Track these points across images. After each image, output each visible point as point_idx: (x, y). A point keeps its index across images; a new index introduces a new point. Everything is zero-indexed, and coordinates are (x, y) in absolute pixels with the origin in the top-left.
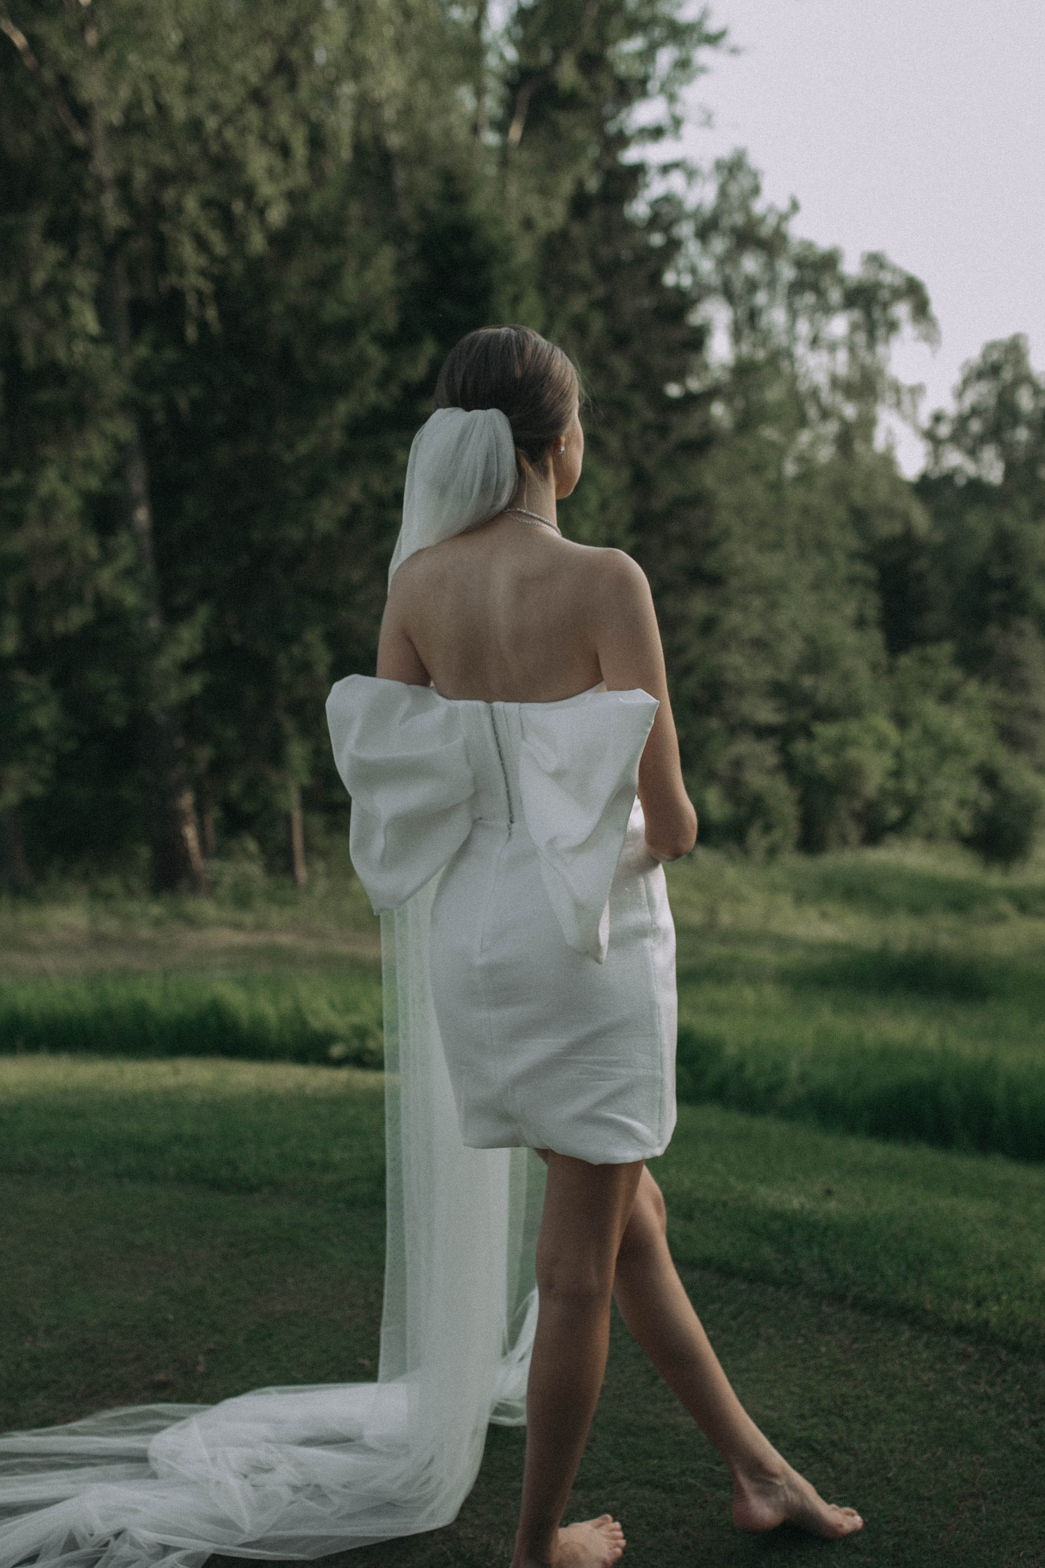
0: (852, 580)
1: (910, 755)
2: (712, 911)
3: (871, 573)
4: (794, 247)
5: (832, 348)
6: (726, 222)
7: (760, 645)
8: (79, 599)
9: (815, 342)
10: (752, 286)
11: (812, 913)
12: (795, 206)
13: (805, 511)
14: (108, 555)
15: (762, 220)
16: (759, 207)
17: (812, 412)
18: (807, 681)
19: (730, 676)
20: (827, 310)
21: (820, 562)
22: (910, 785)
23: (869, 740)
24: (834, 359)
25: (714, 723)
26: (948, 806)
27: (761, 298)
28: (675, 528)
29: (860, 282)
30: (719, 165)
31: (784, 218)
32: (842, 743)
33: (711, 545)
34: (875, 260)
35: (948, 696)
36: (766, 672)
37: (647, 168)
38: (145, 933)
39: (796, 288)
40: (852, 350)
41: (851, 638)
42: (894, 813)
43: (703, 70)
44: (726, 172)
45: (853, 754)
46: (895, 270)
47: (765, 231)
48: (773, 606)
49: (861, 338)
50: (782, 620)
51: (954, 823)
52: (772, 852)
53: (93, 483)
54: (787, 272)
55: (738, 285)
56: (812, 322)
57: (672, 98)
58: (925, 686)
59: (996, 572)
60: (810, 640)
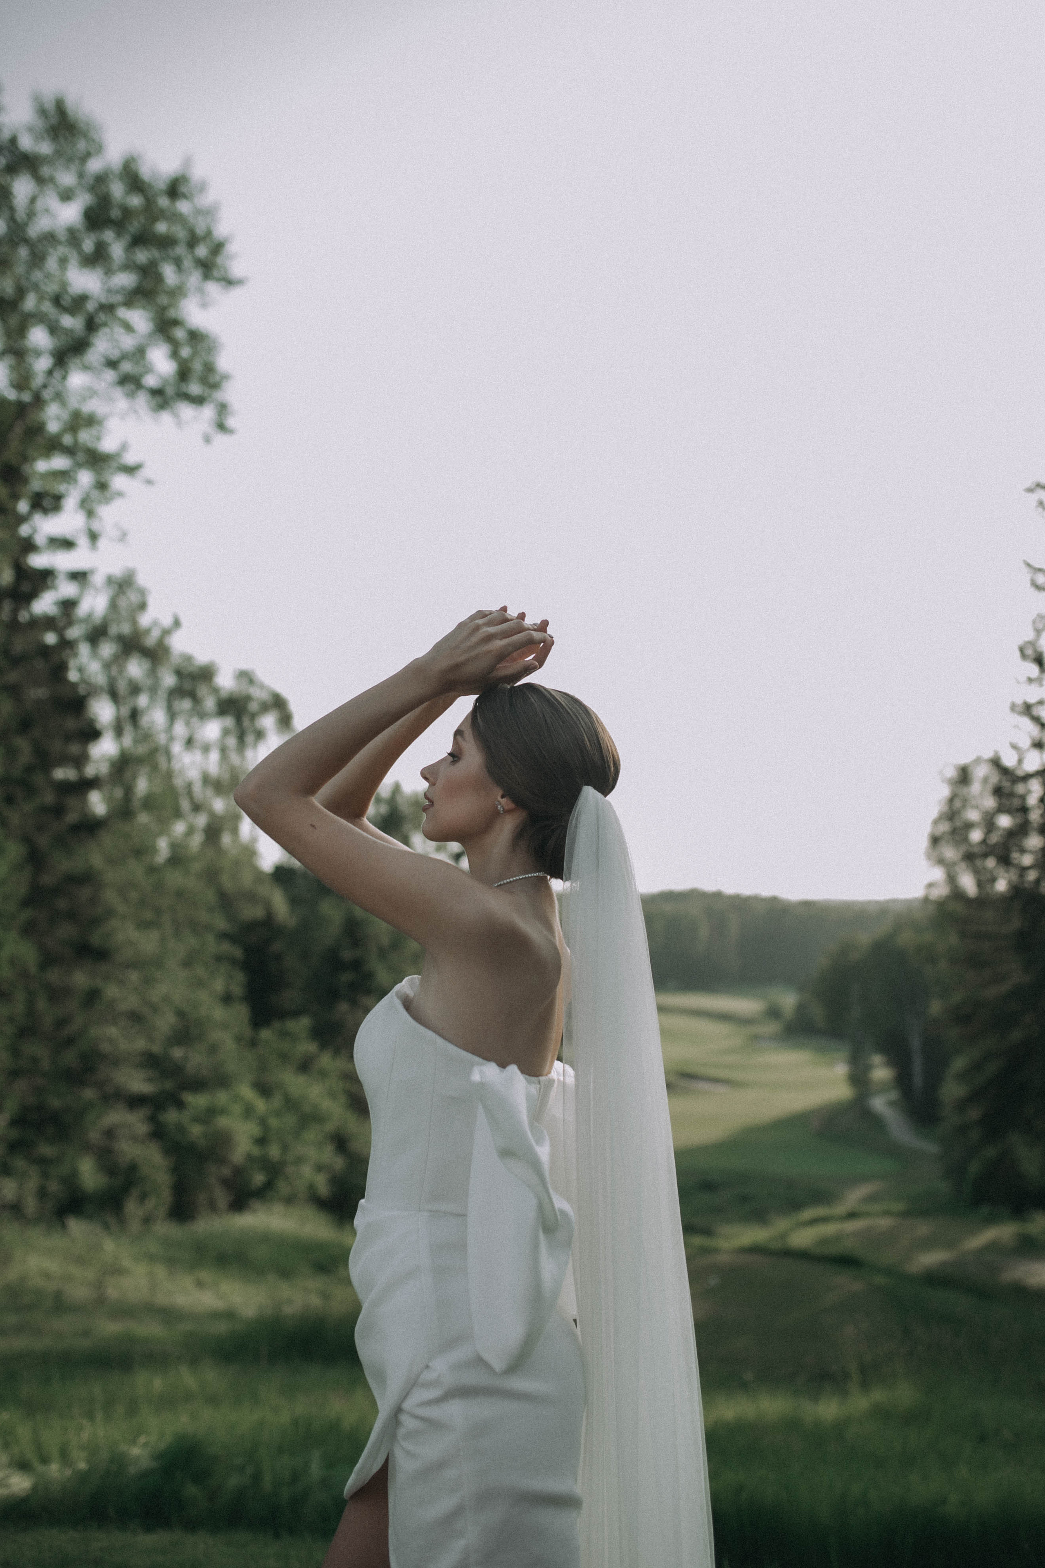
0: (219, 959)
1: (273, 1122)
2: (99, 1286)
3: (237, 952)
4: (175, 658)
5: (206, 749)
6: (113, 630)
7: (136, 1018)
9: (189, 742)
10: (135, 689)
11: (187, 1281)
12: (177, 623)
13: (180, 894)
15: (148, 631)
16: (145, 620)
17: (185, 805)
18: (177, 1053)
19: (105, 1047)
20: (203, 716)
21: (193, 941)
22: (274, 1152)
23: (237, 1109)
24: (207, 758)
25: (89, 1094)
26: (307, 1171)
27: (143, 700)
28: (62, 904)
29: (231, 694)
30: (110, 580)
31: (166, 632)
32: (212, 1112)
33: (96, 922)
34: (246, 676)
35: (305, 1066)
36: (141, 1044)
37: (56, 573)
39: (177, 693)
40: (223, 750)
41: (219, 1013)
42: (259, 1179)
43: (120, 494)
44: (116, 586)
45: (223, 1122)
46: (262, 686)
47: (151, 641)
48: (148, 981)
49: (232, 741)
50: (157, 993)
51: (311, 1187)
52: (147, 1220)
54: (169, 680)
55: (122, 687)
56: (188, 724)
57: (90, 514)
58: (284, 1057)
59: (347, 955)
60: (181, 1014)
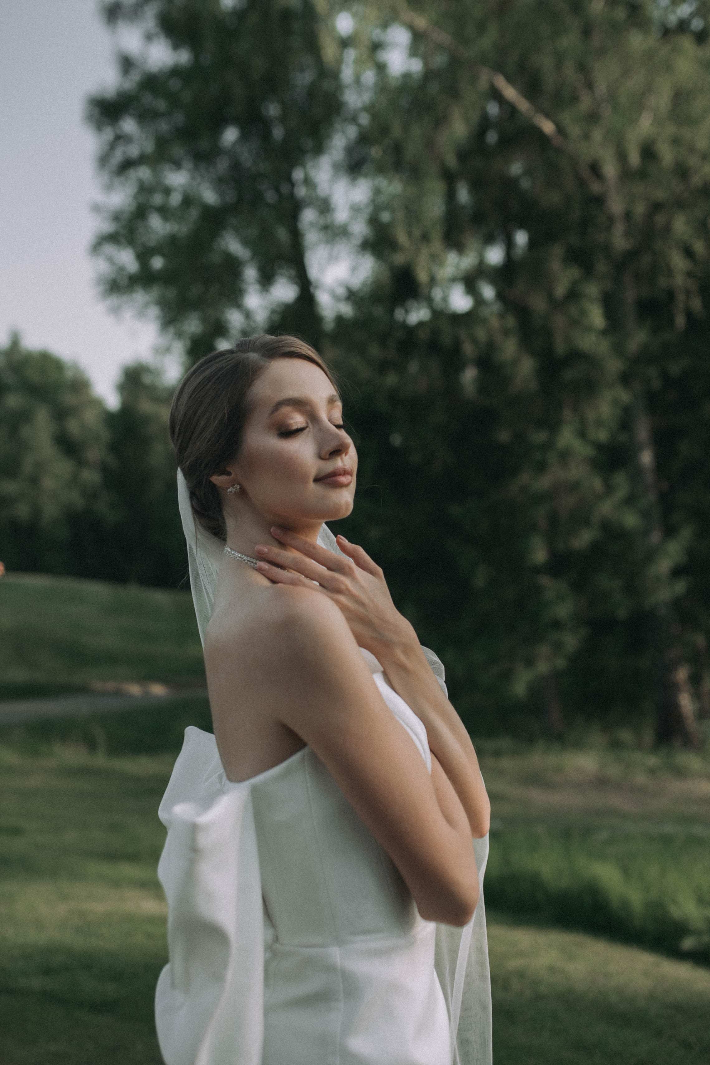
8: (586, 522)
14: (609, 489)
38: (641, 779)
53: (602, 436)
